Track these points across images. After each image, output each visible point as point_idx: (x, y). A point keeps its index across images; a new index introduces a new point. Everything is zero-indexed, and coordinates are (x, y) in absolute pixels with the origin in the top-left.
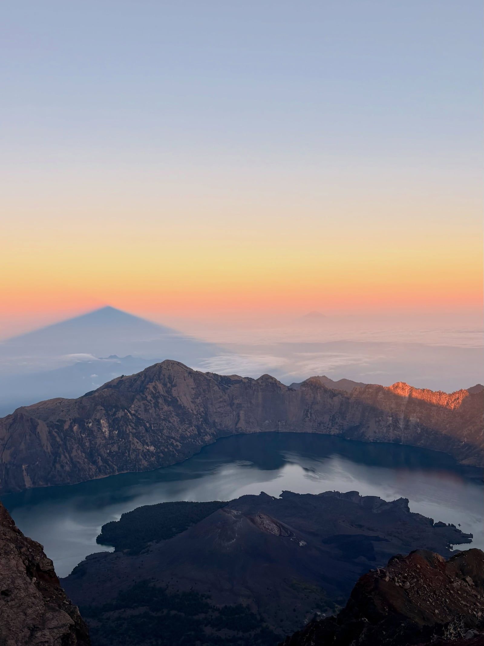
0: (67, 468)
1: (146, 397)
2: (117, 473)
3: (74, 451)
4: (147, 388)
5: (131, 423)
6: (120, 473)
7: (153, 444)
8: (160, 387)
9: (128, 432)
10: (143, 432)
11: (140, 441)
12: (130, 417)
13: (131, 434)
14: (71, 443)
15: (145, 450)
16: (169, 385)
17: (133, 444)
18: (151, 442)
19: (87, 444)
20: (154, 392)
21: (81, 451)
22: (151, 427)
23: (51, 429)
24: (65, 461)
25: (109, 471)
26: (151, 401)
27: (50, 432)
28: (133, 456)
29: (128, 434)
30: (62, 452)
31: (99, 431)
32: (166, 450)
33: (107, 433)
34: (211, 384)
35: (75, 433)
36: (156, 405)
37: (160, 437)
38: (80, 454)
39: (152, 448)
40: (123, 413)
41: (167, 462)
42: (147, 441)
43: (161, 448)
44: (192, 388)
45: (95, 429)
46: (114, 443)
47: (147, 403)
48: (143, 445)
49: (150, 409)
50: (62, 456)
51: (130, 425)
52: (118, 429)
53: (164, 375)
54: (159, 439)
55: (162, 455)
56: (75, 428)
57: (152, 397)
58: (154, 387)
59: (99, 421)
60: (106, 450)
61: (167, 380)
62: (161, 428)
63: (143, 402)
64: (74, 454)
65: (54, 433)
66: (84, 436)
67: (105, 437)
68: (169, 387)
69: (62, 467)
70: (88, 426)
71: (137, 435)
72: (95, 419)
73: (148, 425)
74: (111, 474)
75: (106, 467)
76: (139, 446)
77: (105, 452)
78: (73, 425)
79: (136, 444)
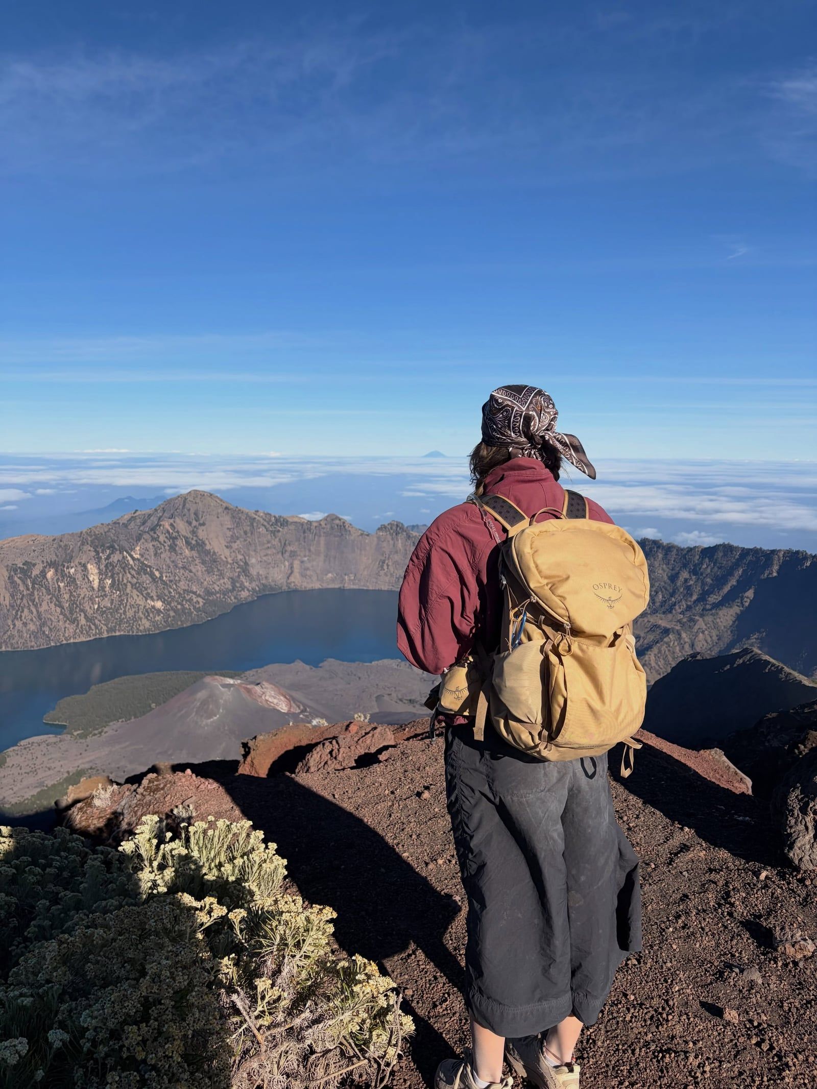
0: (32, 627)
1: (159, 537)
2: (105, 635)
3: (44, 604)
4: (160, 525)
5: (131, 570)
6: (110, 635)
7: (159, 598)
8: (181, 526)
9: (125, 581)
10: (148, 582)
11: (142, 594)
12: (131, 562)
13: (129, 584)
14: (41, 594)
15: (148, 606)
16: (194, 523)
17: (132, 596)
18: (157, 596)
19: (67, 596)
20: (171, 531)
21: (55, 605)
22: (161, 577)
23: (12, 573)
24: (30, 618)
25: (94, 632)
26: (165, 542)
27: (10, 578)
28: (130, 614)
29: (126, 585)
30: (27, 605)
31: (84, 579)
32: (179, 607)
33: (96, 584)
34: (255, 524)
35: (50, 580)
36: (173, 548)
37: (172, 591)
38: (53, 609)
39: (159, 604)
40: (121, 556)
41: (179, 623)
42: (152, 594)
43: (172, 605)
44: (228, 529)
45: (79, 576)
46: (106, 595)
47: (159, 545)
48: (146, 600)
49: (162, 552)
50: (26, 610)
51: (129, 573)
52: (112, 577)
53: (189, 510)
54: (170, 592)
55: (172, 614)
56: (50, 574)
57: (166, 537)
58: (172, 525)
59: (85, 566)
60: (92, 604)
61: (193, 516)
62: (177, 578)
63: (153, 543)
64: (44, 607)
65: (16, 579)
66: (62, 585)
67: (93, 588)
68: (195, 527)
69: (25, 624)
70: (69, 573)
71: (138, 587)
72: (80, 563)
73: (157, 574)
74: (98, 636)
75: (90, 627)
76: (140, 601)
77: (90, 608)
78: (47, 570)
79: (135, 597)
